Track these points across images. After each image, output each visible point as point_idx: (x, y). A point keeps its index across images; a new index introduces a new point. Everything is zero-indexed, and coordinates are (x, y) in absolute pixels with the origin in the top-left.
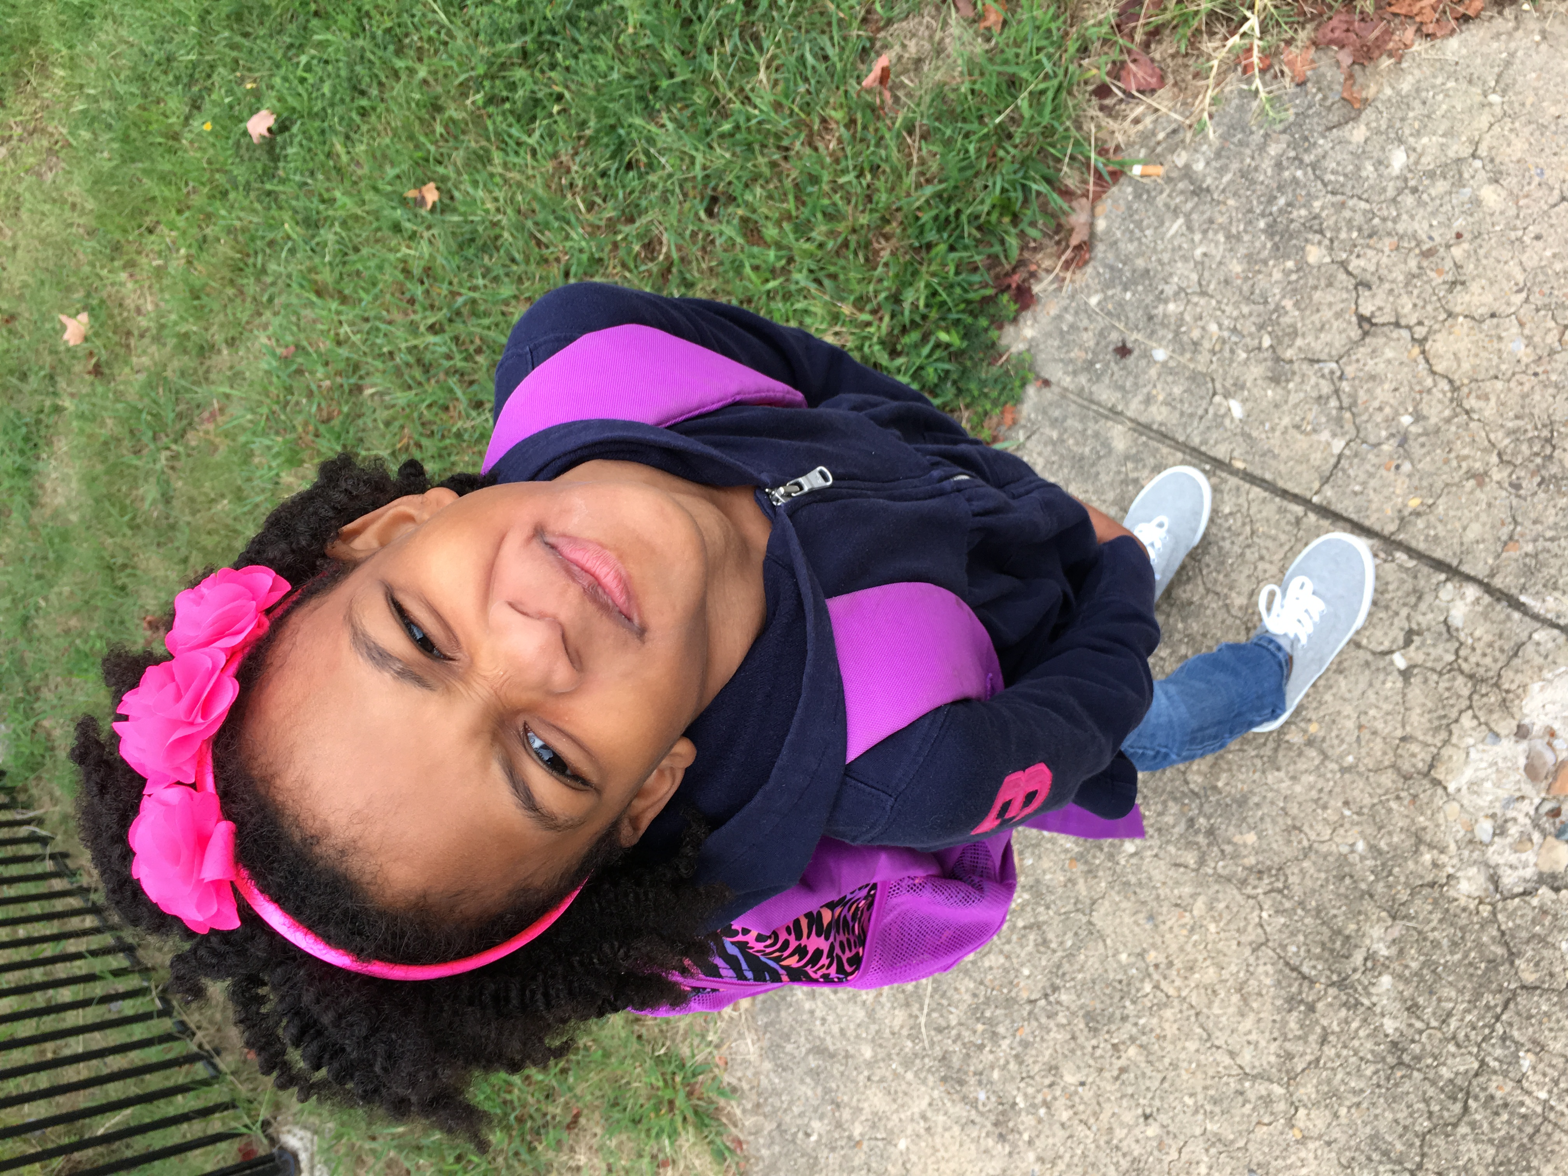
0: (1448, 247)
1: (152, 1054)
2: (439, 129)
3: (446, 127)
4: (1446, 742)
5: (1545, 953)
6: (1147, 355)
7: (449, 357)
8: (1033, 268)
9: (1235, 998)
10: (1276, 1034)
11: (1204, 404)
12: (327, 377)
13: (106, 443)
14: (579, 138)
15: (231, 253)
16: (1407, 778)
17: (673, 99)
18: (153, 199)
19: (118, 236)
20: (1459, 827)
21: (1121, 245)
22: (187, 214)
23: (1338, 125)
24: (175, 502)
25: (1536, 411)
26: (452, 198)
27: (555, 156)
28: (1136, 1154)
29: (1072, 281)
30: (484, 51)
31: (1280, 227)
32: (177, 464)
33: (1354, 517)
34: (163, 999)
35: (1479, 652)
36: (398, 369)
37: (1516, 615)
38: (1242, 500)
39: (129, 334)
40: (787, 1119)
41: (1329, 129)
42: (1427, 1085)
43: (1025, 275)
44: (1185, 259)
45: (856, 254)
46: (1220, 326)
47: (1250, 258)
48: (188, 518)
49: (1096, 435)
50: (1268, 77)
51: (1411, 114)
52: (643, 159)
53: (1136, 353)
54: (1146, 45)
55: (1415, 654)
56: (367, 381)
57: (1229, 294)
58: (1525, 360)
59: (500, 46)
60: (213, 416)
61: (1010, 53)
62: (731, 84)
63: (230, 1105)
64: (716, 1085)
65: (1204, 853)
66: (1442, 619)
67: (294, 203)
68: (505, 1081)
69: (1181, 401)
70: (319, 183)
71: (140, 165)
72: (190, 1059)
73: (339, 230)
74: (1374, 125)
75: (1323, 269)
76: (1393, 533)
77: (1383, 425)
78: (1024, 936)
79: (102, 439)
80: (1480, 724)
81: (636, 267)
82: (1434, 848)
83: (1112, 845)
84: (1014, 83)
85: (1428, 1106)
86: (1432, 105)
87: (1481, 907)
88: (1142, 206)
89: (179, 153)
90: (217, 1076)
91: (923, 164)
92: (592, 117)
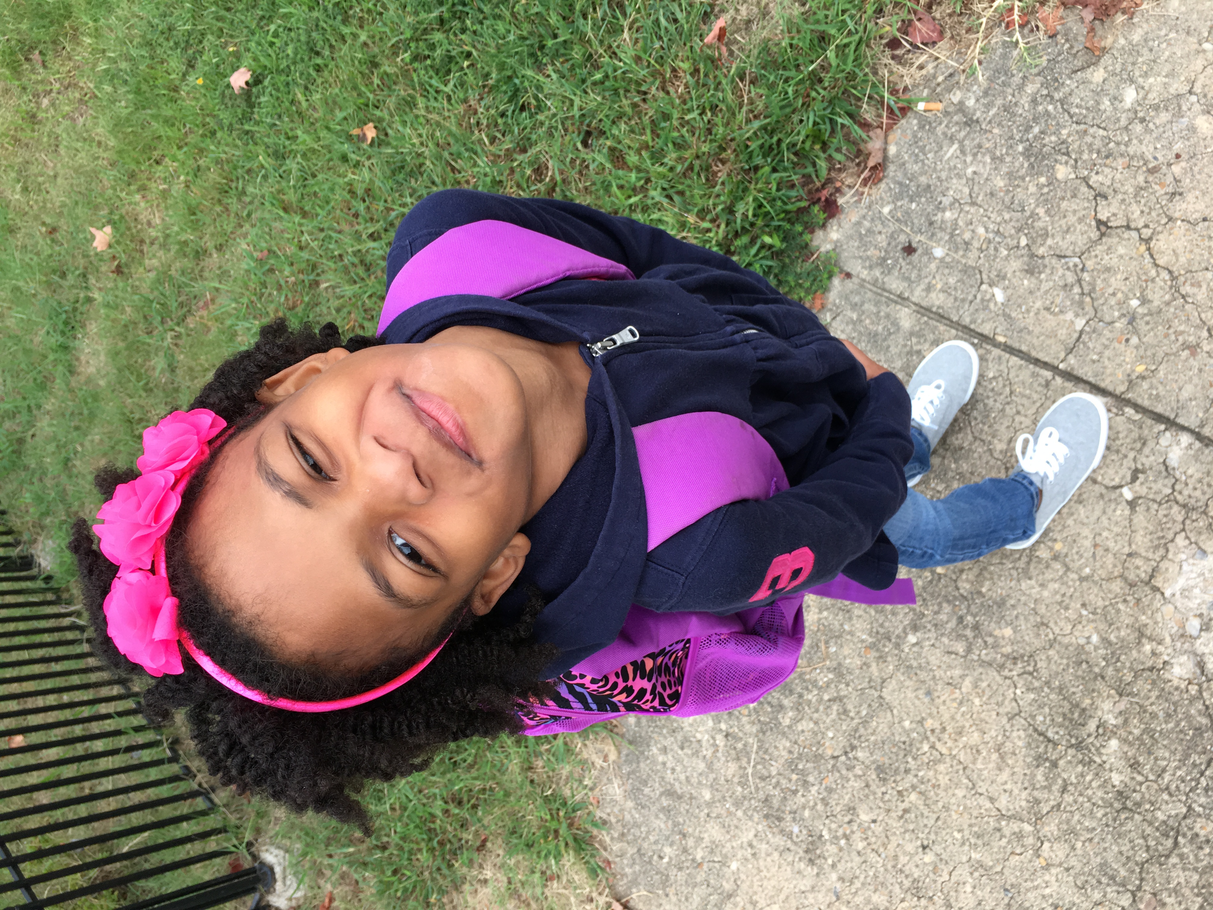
0: (1169, 165)
1: (164, 791)
2: (376, 81)
3: (382, 79)
4: (1163, 558)
6: (928, 252)
8: (838, 184)
9: (995, 756)
10: (1026, 785)
11: (974, 291)
12: (293, 274)
13: (126, 326)
14: (484, 86)
15: (219, 179)
16: (1132, 585)
17: (556, 54)
18: (160, 137)
19: (133, 166)
20: (1173, 624)
21: (908, 166)
22: (185, 149)
23: (1082, 69)
24: (178, 371)
26: (386, 135)
27: (465, 101)
28: (916, 876)
29: (869, 195)
30: (410, 19)
31: (1035, 151)
32: (179, 342)
33: (1092, 380)
34: (172, 749)
35: (1191, 486)
36: (346, 267)
38: (1003, 367)
39: (142, 242)
40: (645, 845)
41: (1075, 72)
42: (1145, 824)
43: (831, 190)
44: (959, 176)
45: (699, 175)
46: (987, 230)
47: (1010, 175)
48: (189, 384)
49: (888, 316)
50: (1026, 31)
51: (1140, 60)
52: (533, 102)
53: (919, 251)
54: (929, 7)
55: (1140, 488)
56: (323, 277)
57: (994, 204)
59: (423, 15)
60: (206, 304)
61: (821, 15)
62: (601, 42)
63: (223, 830)
64: (590, 819)
65: (971, 644)
66: (1162, 460)
67: (266, 140)
68: (430, 814)
69: (955, 289)
70: (285, 124)
71: (149, 111)
72: (193, 795)
73: (300, 160)
74: (1110, 68)
75: (1069, 184)
76: (1123, 393)
77: (1117, 307)
78: (828, 707)
79: (123, 323)
80: (1191, 543)
81: (528, 187)
82: (1153, 640)
83: (898, 637)
84: (823, 38)
85: (1146, 841)
86: (1157, 52)
87: (1190, 687)
88: (925, 135)
89: (179, 102)
90: (213, 808)
91: (752, 104)
92: (494, 70)
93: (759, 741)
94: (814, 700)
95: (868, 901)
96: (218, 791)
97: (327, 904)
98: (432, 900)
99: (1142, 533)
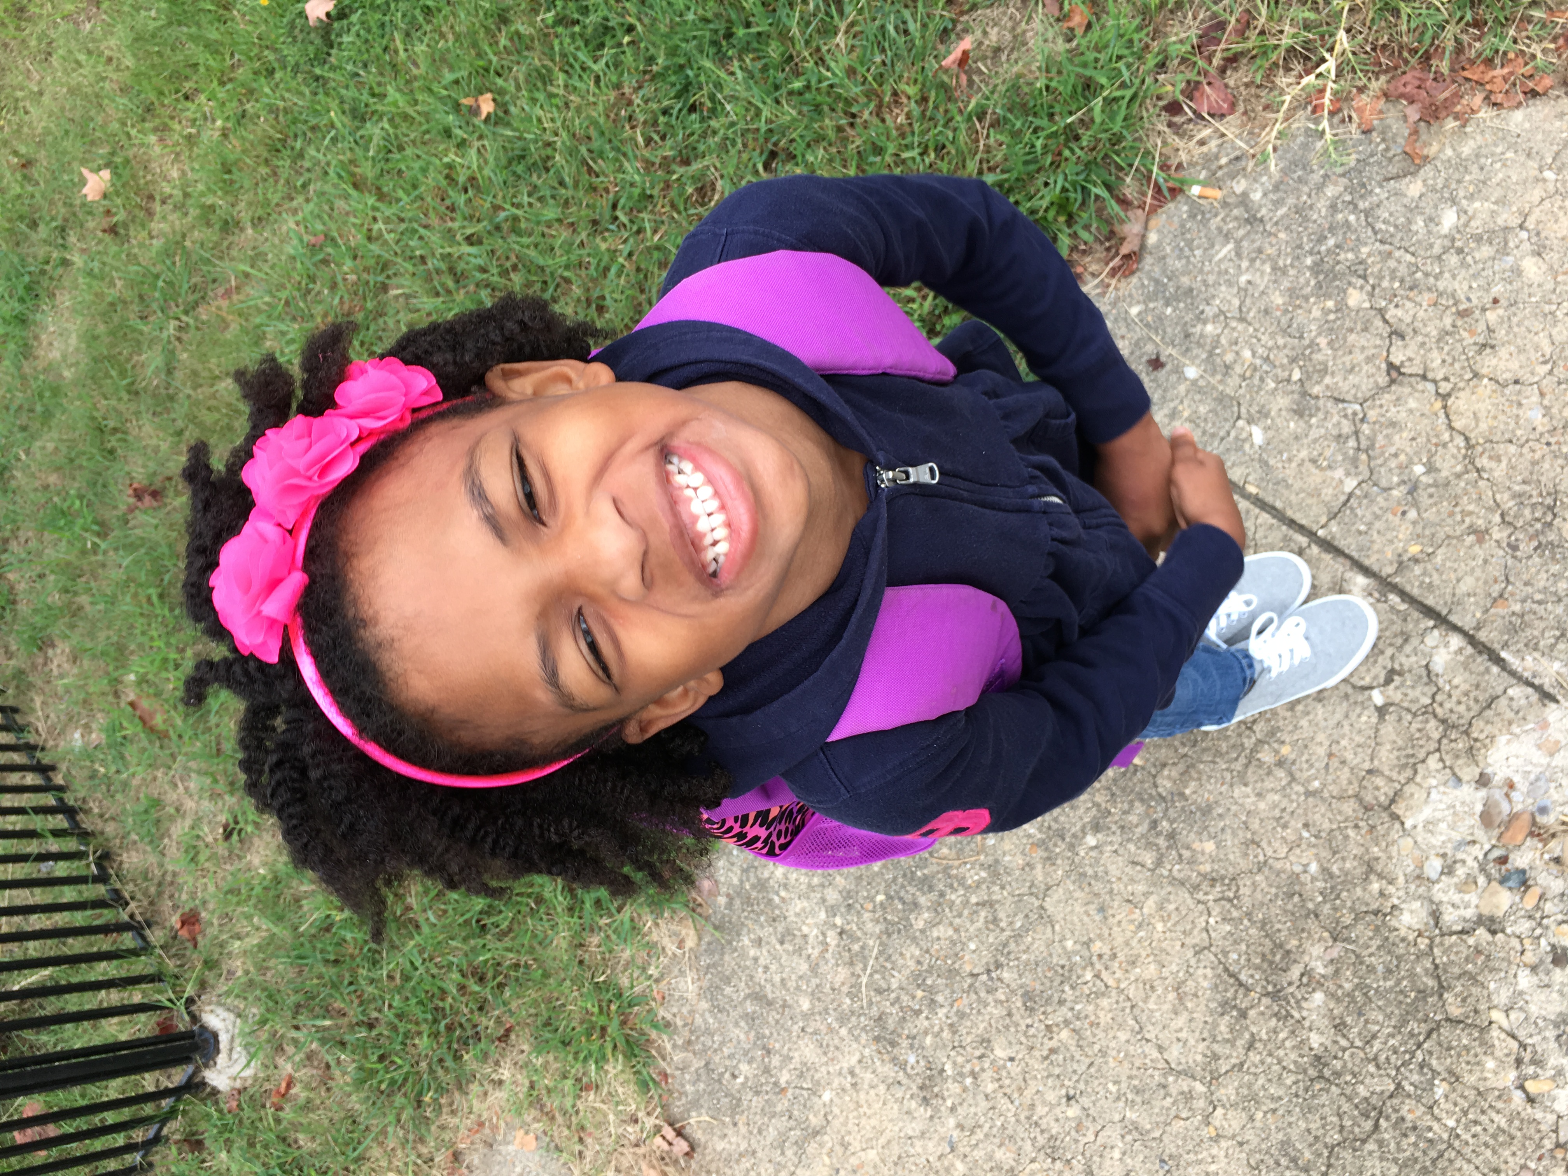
0: (1484, 310)
1: (79, 918)
2: (503, 41)
3: (511, 40)
4: (1410, 780)
5: (1473, 990)
6: (1178, 371)
7: (484, 270)
8: (1080, 270)
9: (1172, 996)
10: (1206, 1035)
11: (1227, 426)
12: (354, 271)
13: (112, 304)
14: (645, 72)
15: (272, 132)
16: (1367, 809)
17: (746, 48)
18: (197, 65)
19: (153, 96)
20: (1410, 861)
21: (1169, 261)
22: (229, 86)
23: (1396, 177)
24: (179, 375)
25: (1543, 479)
26: (506, 112)
27: (618, 86)
28: (1054, 1132)
29: (1116, 289)
31: (1326, 267)
32: (185, 337)
33: (1355, 554)
34: (99, 865)
35: (1454, 699)
36: (429, 272)
37: (1495, 669)
39: (151, 198)
40: (717, 1059)
41: (1388, 179)
42: (1343, 1099)
44: (1230, 284)
46: (1254, 354)
47: (1292, 292)
48: (191, 392)
50: (1336, 120)
51: (1467, 178)
52: (709, 104)
53: (1168, 367)
54: (1223, 71)
55: (1394, 693)
56: (394, 281)
57: (1267, 324)
58: (1540, 429)
60: (228, 294)
61: (1090, 56)
62: (807, 42)
63: (154, 978)
64: (650, 1018)
65: (1162, 855)
66: (1424, 663)
67: (343, 92)
68: (439, 988)
69: (1205, 420)
70: (371, 76)
71: (185, 29)
72: (120, 928)
73: (387, 126)
74: (1431, 182)
75: (1361, 314)
76: (1389, 576)
77: (1396, 471)
78: (975, 912)
79: (110, 299)
80: (1445, 767)
81: (686, 209)
82: (1383, 878)
83: (1074, 836)
84: (1089, 86)
85: (1341, 1120)
86: (1489, 172)
87: (1419, 940)
88: (1195, 226)
89: (229, 23)
90: (146, 948)
91: (988, 152)
92: (662, 53)
93: (881, 944)
94: (958, 902)
95: (990, 1157)
96: (154, 928)
97: (283, 1090)
98: (427, 1099)
99: (1388, 747)
